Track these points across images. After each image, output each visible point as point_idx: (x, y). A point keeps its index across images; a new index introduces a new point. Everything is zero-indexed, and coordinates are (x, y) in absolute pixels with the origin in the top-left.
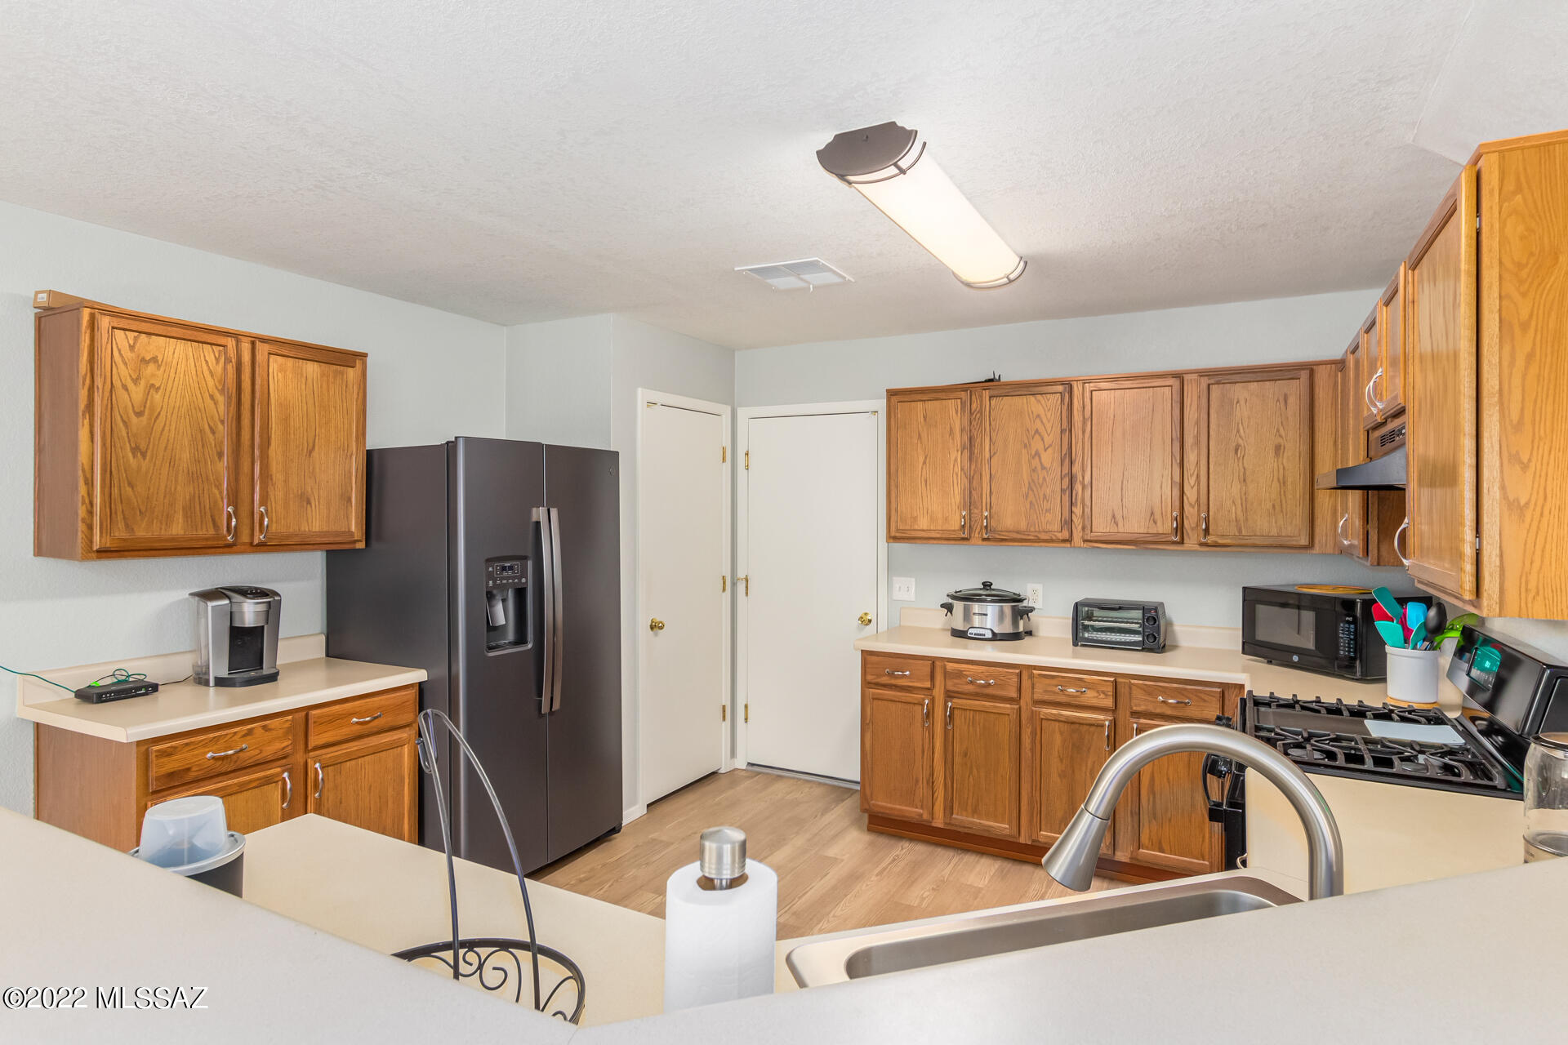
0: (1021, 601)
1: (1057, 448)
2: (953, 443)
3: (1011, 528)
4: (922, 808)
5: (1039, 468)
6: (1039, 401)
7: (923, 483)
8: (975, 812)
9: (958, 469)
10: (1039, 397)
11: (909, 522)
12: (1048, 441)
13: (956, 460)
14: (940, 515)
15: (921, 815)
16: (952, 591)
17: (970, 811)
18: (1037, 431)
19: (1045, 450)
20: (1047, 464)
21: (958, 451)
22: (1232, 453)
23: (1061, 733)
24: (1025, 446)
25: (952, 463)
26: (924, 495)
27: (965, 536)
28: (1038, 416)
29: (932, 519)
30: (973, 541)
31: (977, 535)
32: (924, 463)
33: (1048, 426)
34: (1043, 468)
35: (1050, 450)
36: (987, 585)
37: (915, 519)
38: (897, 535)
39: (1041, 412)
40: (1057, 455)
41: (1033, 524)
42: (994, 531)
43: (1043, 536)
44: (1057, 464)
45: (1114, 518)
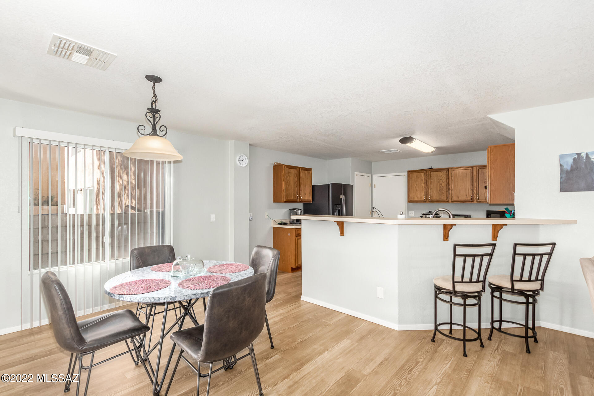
0: (438, 215)
1: (446, 182)
3: (435, 199)
6: (441, 173)
7: (416, 190)
9: (424, 187)
12: (444, 181)
13: (423, 185)
14: (420, 197)
16: (422, 213)
18: (441, 179)
19: (443, 183)
20: (443, 186)
21: (423, 183)
24: (439, 182)
26: (416, 193)
27: (425, 201)
28: (441, 176)
29: (418, 198)
30: (427, 202)
32: (416, 186)
33: (444, 178)
34: (442, 186)
36: (430, 212)
37: (414, 198)
38: (410, 201)
39: (442, 175)
40: (445, 184)
41: (440, 198)
42: (432, 200)
43: (442, 201)
44: (445, 186)
45: (458, 196)
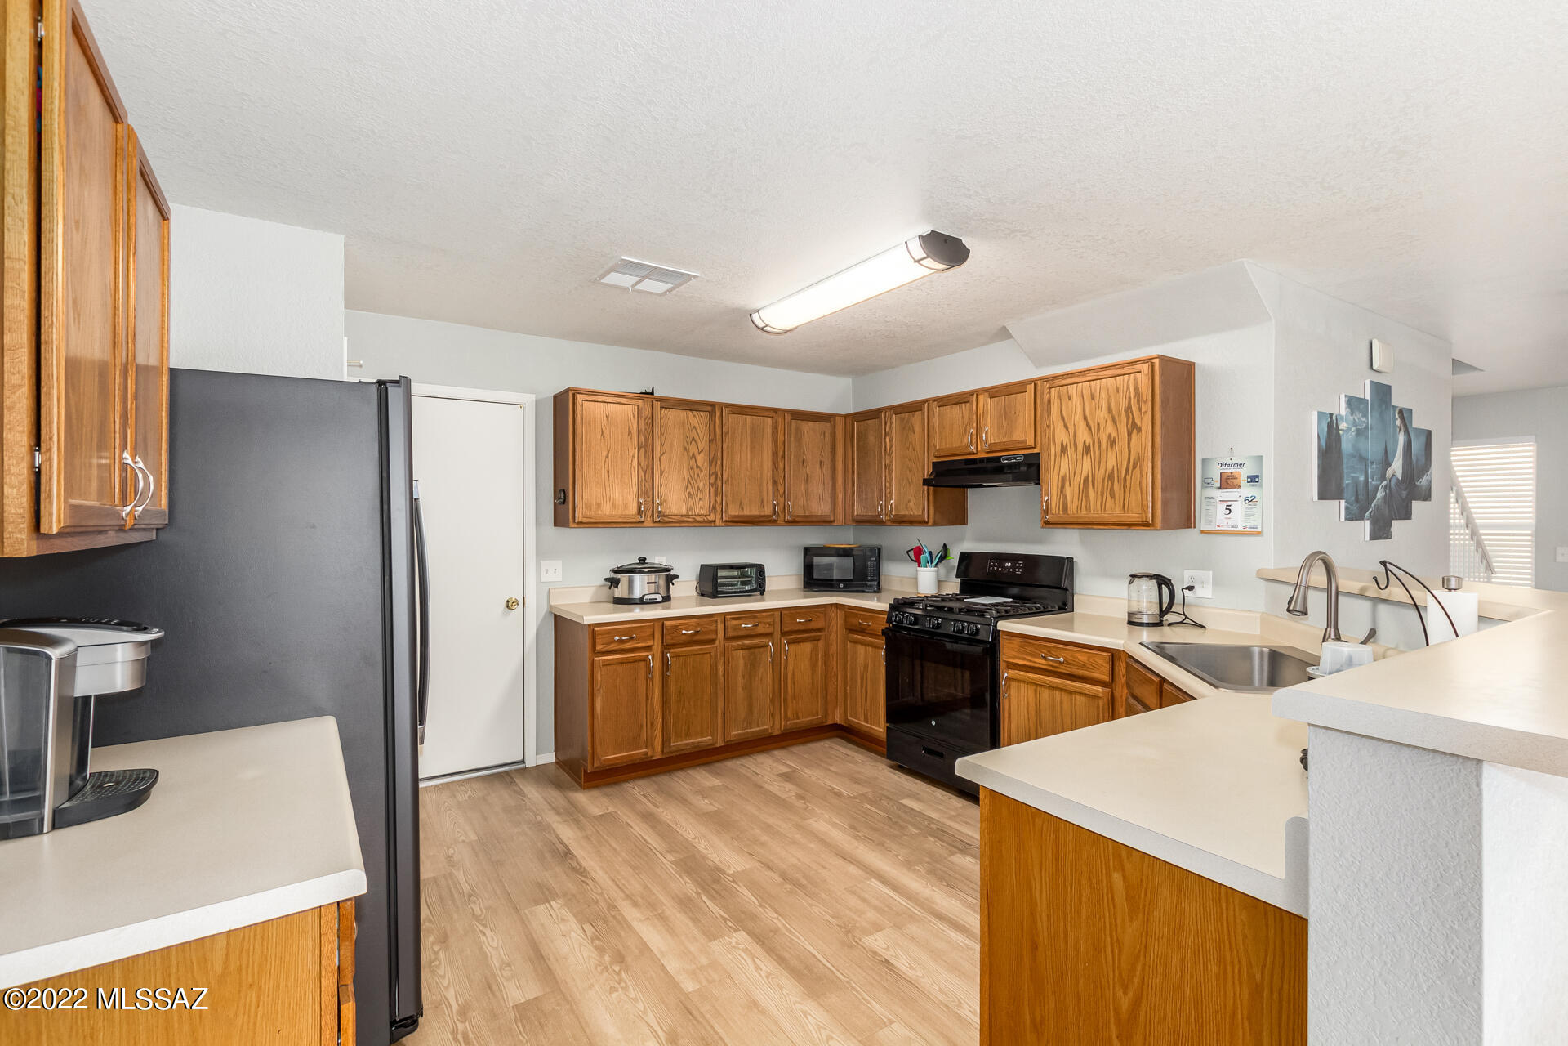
0: (669, 570)
1: (707, 453)
2: (631, 441)
3: (676, 513)
4: (646, 747)
5: (695, 467)
6: (694, 416)
7: (606, 474)
8: (688, 735)
9: (635, 464)
10: (695, 413)
11: (593, 508)
12: (701, 446)
13: (633, 456)
14: (621, 503)
15: (646, 753)
16: (614, 566)
17: (683, 735)
18: (693, 439)
19: (699, 453)
20: (700, 464)
21: (635, 449)
22: (801, 464)
23: (744, 658)
24: (685, 449)
25: (630, 459)
26: (607, 484)
27: (642, 519)
28: (694, 427)
29: (614, 506)
30: (645, 524)
31: (649, 519)
32: (607, 457)
33: (701, 435)
34: (698, 467)
35: (702, 453)
36: (643, 560)
37: (599, 506)
38: (584, 519)
39: (697, 425)
40: (707, 458)
41: (691, 509)
42: (664, 516)
43: (698, 518)
44: (706, 465)
45: (741, 503)
